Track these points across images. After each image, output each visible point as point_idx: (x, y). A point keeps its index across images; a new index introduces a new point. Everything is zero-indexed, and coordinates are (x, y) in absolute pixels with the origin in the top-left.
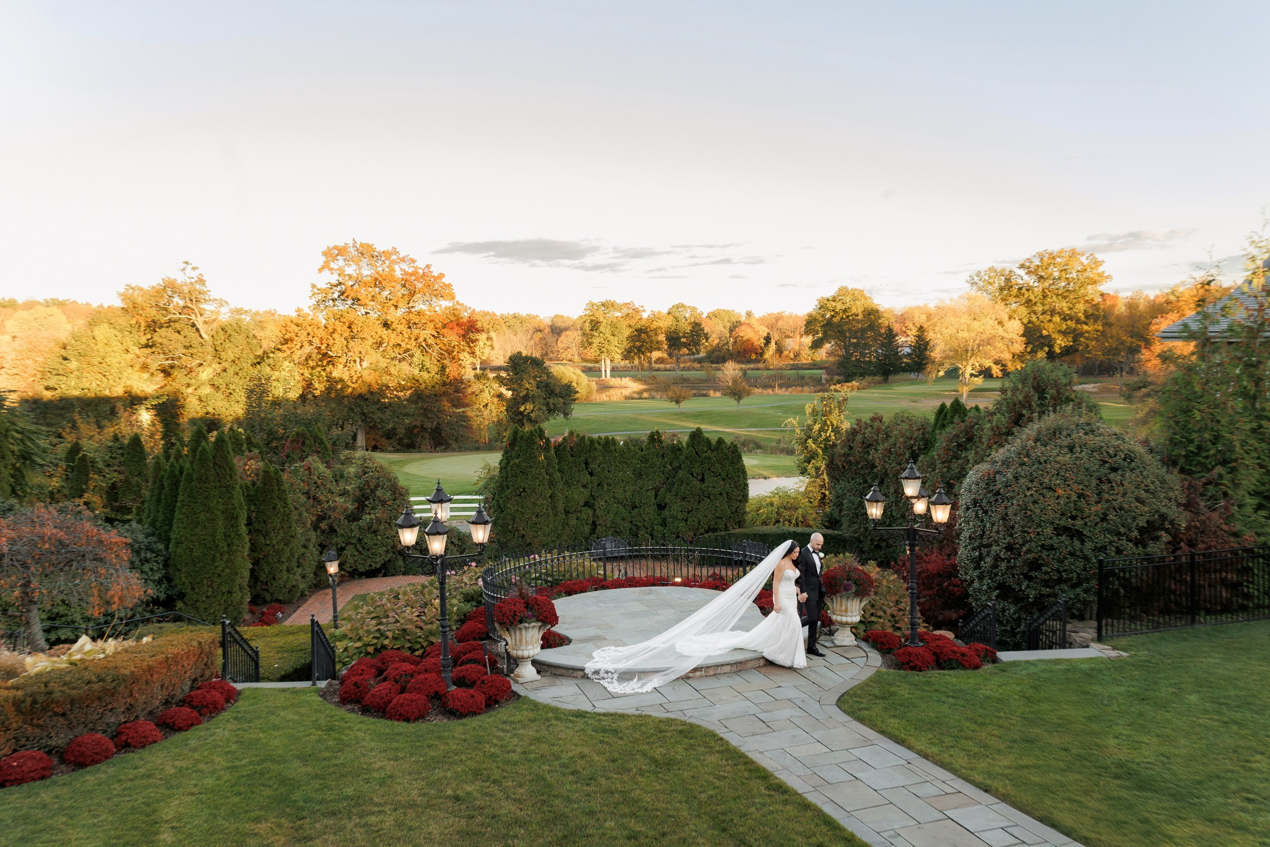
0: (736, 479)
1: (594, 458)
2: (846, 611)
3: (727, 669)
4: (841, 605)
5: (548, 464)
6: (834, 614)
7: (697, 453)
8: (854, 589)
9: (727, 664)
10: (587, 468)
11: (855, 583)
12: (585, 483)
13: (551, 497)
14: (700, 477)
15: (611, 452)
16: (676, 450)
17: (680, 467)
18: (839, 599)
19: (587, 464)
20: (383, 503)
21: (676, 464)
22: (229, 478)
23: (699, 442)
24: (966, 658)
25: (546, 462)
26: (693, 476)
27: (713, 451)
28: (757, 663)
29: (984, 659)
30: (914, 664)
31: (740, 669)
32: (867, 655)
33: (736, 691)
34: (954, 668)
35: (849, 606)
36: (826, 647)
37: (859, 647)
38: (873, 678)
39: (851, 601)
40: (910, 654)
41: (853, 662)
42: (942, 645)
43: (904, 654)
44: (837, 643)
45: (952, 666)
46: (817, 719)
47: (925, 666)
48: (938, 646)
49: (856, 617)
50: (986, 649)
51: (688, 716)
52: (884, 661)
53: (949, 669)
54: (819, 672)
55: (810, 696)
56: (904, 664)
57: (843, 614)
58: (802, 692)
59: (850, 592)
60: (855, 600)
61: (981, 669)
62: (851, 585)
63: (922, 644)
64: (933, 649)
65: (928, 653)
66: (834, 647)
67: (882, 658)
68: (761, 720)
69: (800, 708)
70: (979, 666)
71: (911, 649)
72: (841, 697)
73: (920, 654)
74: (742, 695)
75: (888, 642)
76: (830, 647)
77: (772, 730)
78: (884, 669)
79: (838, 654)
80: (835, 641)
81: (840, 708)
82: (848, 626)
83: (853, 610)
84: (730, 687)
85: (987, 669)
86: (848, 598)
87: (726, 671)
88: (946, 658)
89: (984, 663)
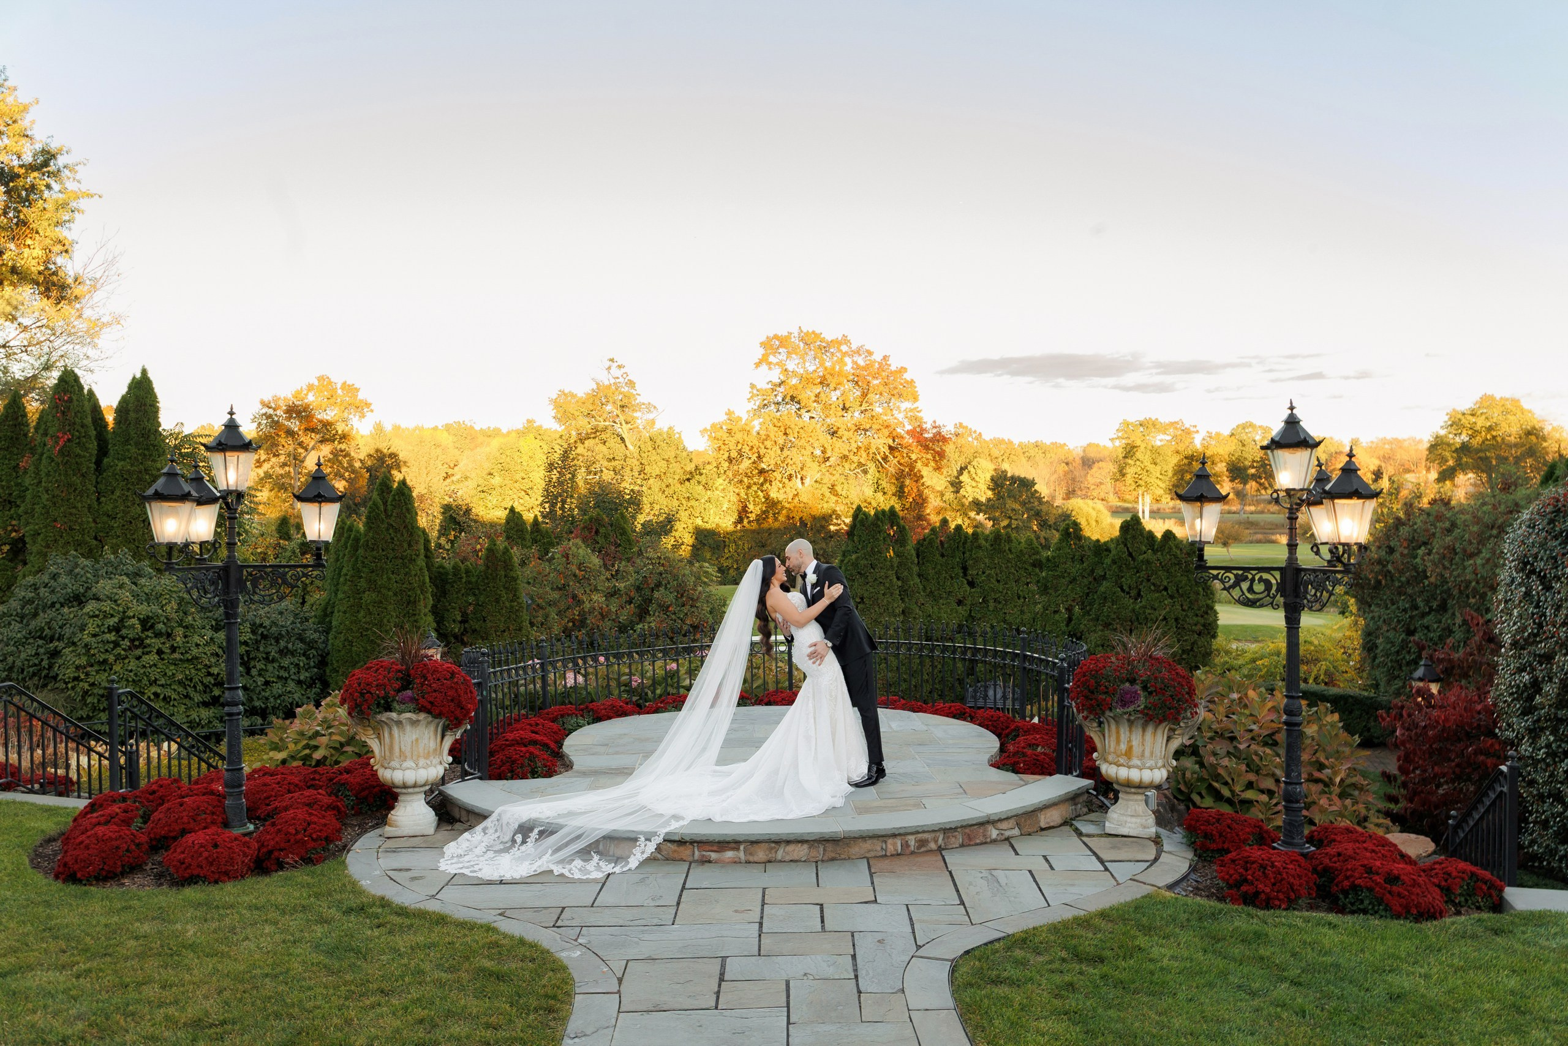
1: (976, 560)
2: (1129, 753)
3: (801, 851)
4: (1118, 741)
5: (900, 564)
6: (1106, 760)
7: (1130, 555)
8: (1142, 702)
9: (802, 842)
10: (965, 574)
11: (1145, 688)
12: (960, 597)
13: (903, 612)
14: (1133, 592)
15: (1001, 551)
16: (1100, 549)
17: (1104, 577)
18: (1113, 727)
19: (965, 569)
21: (1099, 572)
22: (405, 545)
23: (1133, 536)
24: (1395, 889)
25: (896, 561)
26: (1123, 590)
27: (1155, 551)
28: (878, 845)
29: (1466, 901)
30: (1251, 889)
31: (833, 855)
32: (1156, 859)
33: (763, 900)
34: (1365, 912)
35: (1135, 743)
36: (1080, 834)
37: (1157, 841)
38: (1118, 910)
39: (1140, 730)
40: (1247, 863)
41: (1106, 869)
42: (1350, 852)
43: (1233, 861)
44: (1110, 827)
45: (1361, 907)
46: (860, 992)
47: (1281, 896)
48: (1339, 854)
49: (1156, 771)
50: (1473, 874)
51: (580, 941)
52: (1193, 876)
53: (1353, 912)
54: (1003, 881)
55: (914, 932)
56: (1230, 886)
57: (1122, 761)
58: (911, 919)
59: (1131, 709)
60: (1150, 730)
61: (1435, 923)
62: (1136, 692)
63: (1313, 849)
64: (1327, 861)
65: (1300, 866)
66: (1100, 836)
67: (1193, 869)
68: (722, 974)
69: (854, 957)
70: (1435, 913)
71: (1256, 853)
72: (986, 944)
73: (1273, 866)
74: (762, 910)
75: (1221, 835)
76: (1088, 836)
77: (713, 1004)
78: (1169, 894)
79: (1091, 850)
80: (1107, 824)
81: (953, 970)
82: (1140, 791)
83: (1147, 753)
84: (764, 889)
85: (1453, 923)
86: (1131, 723)
87: (796, 858)
88: (1346, 883)
89: (1463, 910)
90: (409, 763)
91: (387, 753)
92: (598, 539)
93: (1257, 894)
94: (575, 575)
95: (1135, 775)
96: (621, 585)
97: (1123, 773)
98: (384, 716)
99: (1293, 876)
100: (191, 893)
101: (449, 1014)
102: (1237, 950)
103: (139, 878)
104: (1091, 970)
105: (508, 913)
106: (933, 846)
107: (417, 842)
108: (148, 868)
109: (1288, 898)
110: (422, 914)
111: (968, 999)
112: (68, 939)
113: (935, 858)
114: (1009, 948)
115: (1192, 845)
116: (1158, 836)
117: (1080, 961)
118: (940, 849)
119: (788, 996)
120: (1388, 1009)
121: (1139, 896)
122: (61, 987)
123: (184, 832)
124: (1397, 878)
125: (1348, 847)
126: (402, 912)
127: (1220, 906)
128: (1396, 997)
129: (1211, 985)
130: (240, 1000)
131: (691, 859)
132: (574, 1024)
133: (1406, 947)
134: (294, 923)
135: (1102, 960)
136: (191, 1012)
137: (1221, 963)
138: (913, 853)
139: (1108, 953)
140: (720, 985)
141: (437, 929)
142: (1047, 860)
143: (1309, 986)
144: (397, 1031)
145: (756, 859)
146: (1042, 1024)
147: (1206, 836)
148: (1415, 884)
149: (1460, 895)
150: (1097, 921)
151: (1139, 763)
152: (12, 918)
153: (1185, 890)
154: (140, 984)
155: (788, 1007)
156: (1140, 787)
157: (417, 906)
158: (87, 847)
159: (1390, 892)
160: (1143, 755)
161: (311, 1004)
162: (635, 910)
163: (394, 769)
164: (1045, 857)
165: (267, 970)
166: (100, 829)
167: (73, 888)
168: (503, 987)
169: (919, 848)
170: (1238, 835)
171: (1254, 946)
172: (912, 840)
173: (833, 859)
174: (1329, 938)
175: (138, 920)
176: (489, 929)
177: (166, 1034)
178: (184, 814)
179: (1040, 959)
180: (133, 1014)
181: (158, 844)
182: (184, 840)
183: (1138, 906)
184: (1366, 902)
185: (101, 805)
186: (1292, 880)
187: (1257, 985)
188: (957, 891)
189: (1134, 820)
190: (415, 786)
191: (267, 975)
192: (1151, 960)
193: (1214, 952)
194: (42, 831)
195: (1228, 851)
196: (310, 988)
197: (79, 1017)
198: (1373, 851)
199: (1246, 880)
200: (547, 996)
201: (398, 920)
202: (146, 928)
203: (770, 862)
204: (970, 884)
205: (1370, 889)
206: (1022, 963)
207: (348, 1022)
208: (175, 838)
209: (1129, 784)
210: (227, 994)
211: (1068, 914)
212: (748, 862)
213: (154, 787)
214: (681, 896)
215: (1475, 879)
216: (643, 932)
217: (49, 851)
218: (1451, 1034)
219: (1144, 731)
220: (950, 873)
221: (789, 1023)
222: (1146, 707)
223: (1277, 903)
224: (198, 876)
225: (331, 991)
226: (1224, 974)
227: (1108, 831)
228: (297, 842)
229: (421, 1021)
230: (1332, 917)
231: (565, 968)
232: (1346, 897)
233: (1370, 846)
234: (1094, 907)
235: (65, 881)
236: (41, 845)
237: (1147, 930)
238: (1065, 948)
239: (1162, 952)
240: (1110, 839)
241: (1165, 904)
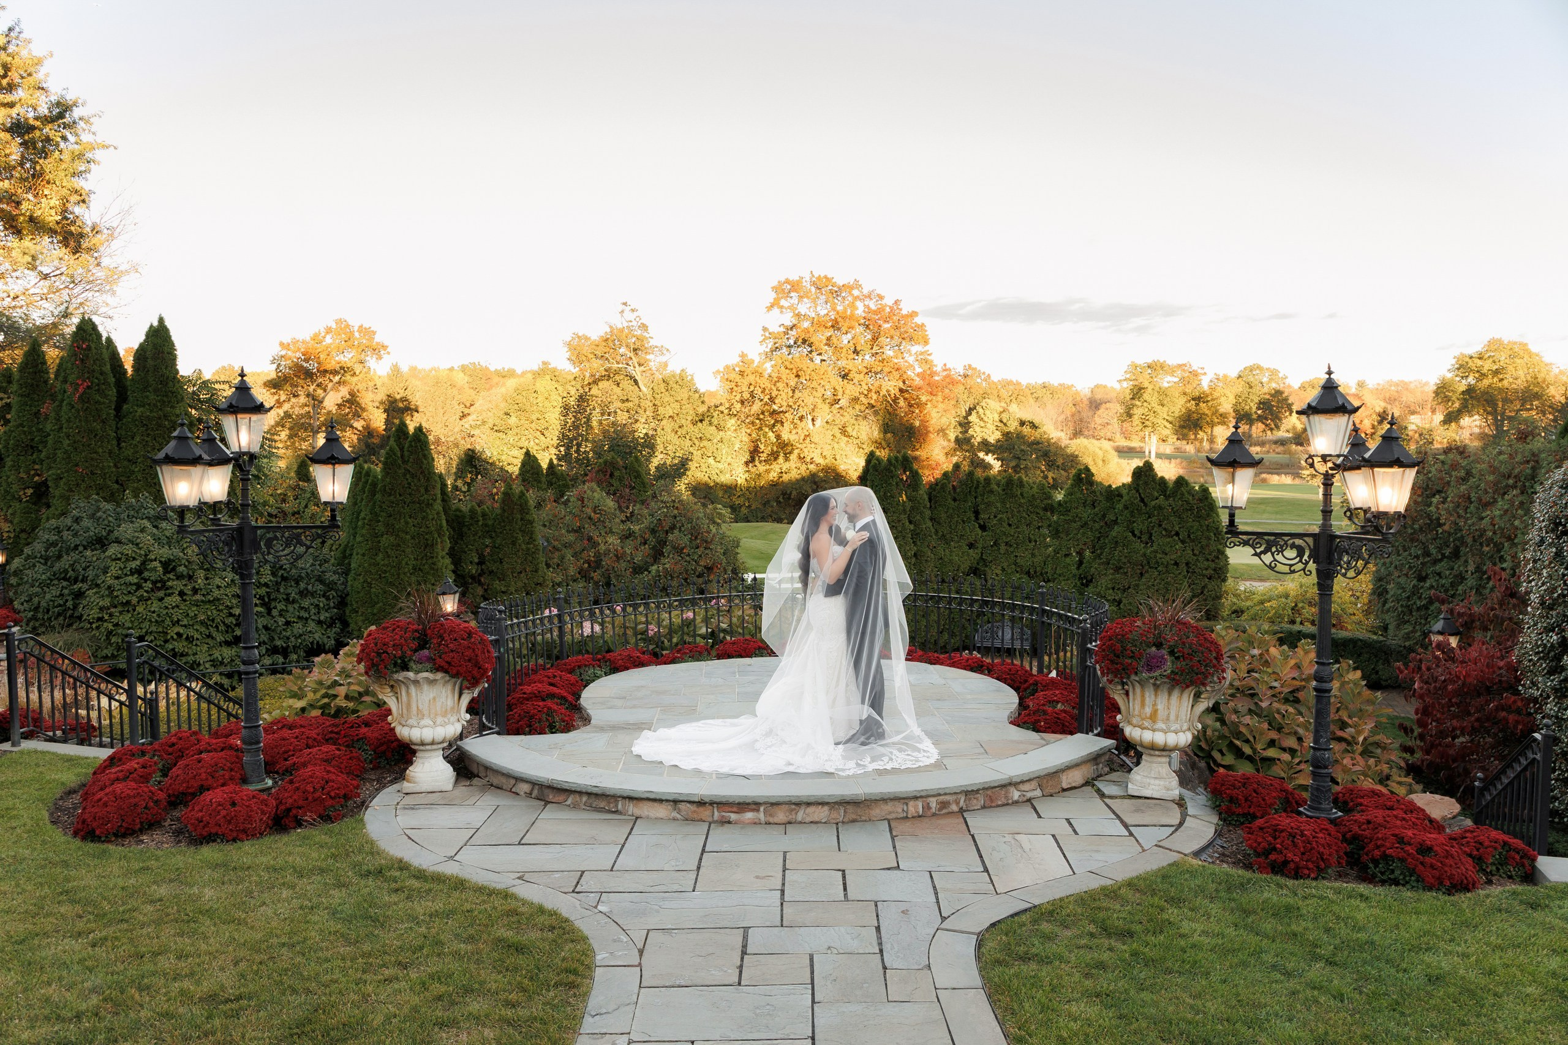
0: (1204, 542)
1: (989, 504)
2: (1153, 717)
3: (822, 813)
4: (1143, 704)
5: (912, 508)
6: (1129, 723)
7: (1142, 500)
8: (1169, 666)
9: (823, 804)
10: (977, 518)
11: (1172, 653)
12: (971, 540)
14: (1145, 537)
15: (1013, 496)
16: (1112, 494)
17: (1115, 522)
18: (1138, 690)
19: (977, 513)
20: (679, 550)
21: (1111, 517)
23: (1146, 483)
24: (1428, 860)
25: (909, 505)
26: (1134, 535)
27: (1167, 497)
28: (898, 809)
29: (1498, 869)
30: (1281, 858)
31: (854, 817)
32: (1181, 824)
33: (784, 865)
34: (1396, 882)
35: (1160, 707)
36: (1102, 795)
37: (1181, 803)
38: (1145, 879)
39: (1166, 695)
40: (1276, 831)
41: (1131, 834)
42: (1380, 820)
43: (1261, 829)
44: (1133, 789)
45: (1392, 876)
46: (885, 968)
47: (1311, 865)
48: (1369, 822)
49: (1181, 734)
50: (1505, 843)
51: (600, 908)
52: (1219, 842)
53: (1383, 882)
54: (1027, 846)
55: (938, 902)
56: (1258, 855)
57: (1146, 724)
58: (934, 887)
59: (1157, 674)
60: (1176, 693)
61: (1469, 895)
62: (1162, 657)
63: (1340, 814)
64: (1356, 828)
65: (1329, 835)
66: (1123, 797)
67: (1218, 834)
68: (744, 947)
69: (878, 929)
70: (1468, 885)
71: (1285, 821)
72: (1012, 916)
73: (1302, 835)
74: (784, 876)
75: (1246, 800)
76: (1111, 797)
77: (737, 980)
78: (1196, 862)
79: (1114, 813)
80: (1130, 785)
81: (979, 945)
82: (1164, 753)
83: (1172, 717)
84: (785, 853)
85: (1487, 896)
86: (1156, 687)
87: (817, 819)
88: (1377, 853)
89: (1494, 879)
90: (427, 721)
91: (405, 711)
92: (613, 481)
93: (1286, 863)
94: (590, 518)
95: (1159, 738)
96: (636, 528)
97: (1147, 736)
98: (401, 676)
99: (1323, 846)
100: (209, 852)
101: (468, 990)
102: (1268, 926)
103: (157, 835)
104: (1119, 946)
105: (527, 877)
106: (954, 808)
107: (434, 799)
108: (166, 824)
109: (1318, 867)
110: (438, 878)
111: (996, 979)
112: (88, 902)
113: (957, 821)
114: (1036, 921)
115: (1216, 808)
116: (1182, 798)
117: (1109, 935)
118: (962, 811)
119: (812, 972)
120: (1427, 993)
121: (1165, 864)
122: (76, 958)
123: (203, 789)
124: (1430, 849)
125: (1378, 815)
126: (421, 875)
127: (1248, 874)
128: (1435, 979)
129: (1244, 964)
130: (256, 973)
131: (710, 819)
132: (597, 999)
133: (1442, 923)
134: (311, 887)
135: (1131, 934)
136: (206, 987)
137: (1253, 939)
138: (934, 815)
139: (1138, 928)
140: (742, 959)
141: (456, 894)
142: (1070, 824)
143: (1344, 965)
144: (415, 1009)
145: (776, 820)
146: (1074, 1008)
147: (1232, 800)
148: (1448, 855)
149: (1493, 864)
150: (1123, 891)
151: (1164, 726)
152: (29, 879)
153: (1212, 857)
154: (155, 954)
155: (812, 984)
156: (1165, 750)
157: (436, 869)
158: (105, 805)
159: (1422, 863)
160: (1168, 719)
161: (328, 977)
162: (654, 875)
163: (412, 727)
164: (1068, 820)
165: (284, 939)
166: (119, 787)
167: (91, 847)
168: (521, 960)
169: (940, 809)
170: (1264, 800)
171: (1286, 920)
172: (933, 803)
173: (854, 821)
174: (1363, 913)
175: (154, 882)
176: (506, 895)
177: (181, 1010)
178: (203, 770)
179: (1068, 933)
180: (148, 988)
181: (177, 800)
182: (202, 798)
183: (1165, 875)
184: (1397, 872)
185: (120, 760)
186: (1322, 850)
187: (1292, 964)
188: (981, 856)
189: (1157, 782)
190: (433, 743)
191: (284, 944)
192: (1182, 936)
193: (1245, 927)
194: (63, 783)
195: (1254, 817)
196: (327, 960)
197: (94, 990)
198: (1404, 819)
199: (1275, 849)
200: (568, 971)
201: (415, 884)
202: (163, 891)
203: (790, 823)
204: (994, 849)
205: (1402, 860)
206: (1048, 938)
207: (365, 997)
208: (194, 795)
209: (1153, 747)
210: (243, 965)
211: (1095, 883)
212: (768, 823)
213: (174, 740)
214: (701, 859)
215: (1507, 848)
216: (664, 899)
217: (69, 804)
218: (1495, 1022)
219: (1170, 694)
220: (973, 836)
221: (813, 1002)
222: (1172, 672)
223: (1306, 872)
224: (217, 834)
225: (349, 963)
226: (1258, 953)
227: (1131, 792)
228: (315, 800)
229: (440, 998)
230: (1363, 888)
231: (585, 939)
232: (1376, 866)
233: (1401, 814)
234: (1122, 874)
235: (84, 839)
236: (61, 798)
237: (1176, 901)
238: (1093, 921)
239: (1193, 927)
240: (1134, 801)
241: (1193, 873)
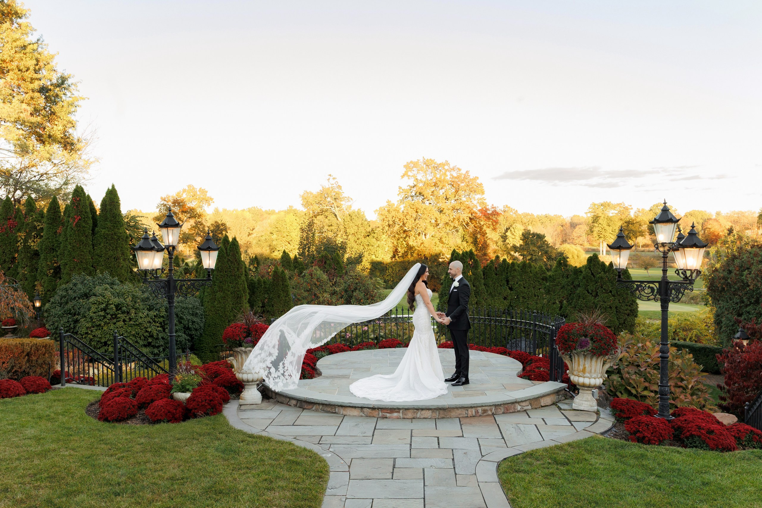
1: (514, 277)
2: (584, 371)
3: (428, 414)
4: (579, 365)
5: (475, 279)
6: (573, 374)
7: (592, 274)
8: (590, 346)
9: (429, 409)
10: (508, 284)
11: (592, 340)
12: (505, 295)
13: (476, 303)
14: (594, 294)
15: (526, 272)
16: (577, 271)
17: (579, 286)
18: (576, 358)
19: (508, 281)
21: (576, 283)
22: (236, 270)
23: (594, 265)
24: (711, 436)
25: (473, 277)
26: (588, 292)
27: (605, 272)
28: (464, 412)
29: (748, 443)
30: (641, 435)
31: (443, 416)
32: (596, 421)
33: (411, 435)
34: (696, 447)
35: (587, 366)
36: (560, 409)
37: (597, 413)
38: (576, 443)
39: (590, 360)
40: (640, 423)
41: (572, 425)
42: (691, 419)
43: (633, 422)
44: (575, 406)
45: (695, 445)
46: (456, 474)
47: (656, 439)
48: (686, 420)
49: (597, 379)
50: (752, 431)
51: (330, 450)
52: (614, 429)
53: (689, 448)
54: (522, 429)
55: (480, 450)
56: (631, 434)
57: (581, 374)
58: (479, 444)
59: (585, 349)
60: (594, 359)
61: (731, 453)
62: (587, 341)
63: (673, 418)
64: (679, 423)
65: (665, 425)
66: (570, 410)
67: (614, 426)
68: (394, 465)
69: (453, 459)
70: (731, 448)
71: (644, 418)
72: (514, 456)
73: (652, 425)
74: (411, 439)
75: (628, 411)
76: (564, 410)
77: (391, 477)
78: (601, 437)
79: (565, 416)
80: (573, 405)
81: (498, 466)
82: (589, 389)
83: (593, 371)
84: (412, 430)
85: (739, 453)
86: (585, 356)
87: (426, 417)
88: (688, 434)
89: (746, 448)
92: (326, 266)
93: (644, 438)
94: (316, 284)
95: (587, 381)
96: (337, 289)
97: (581, 380)
98: (239, 350)
99: (662, 430)
100: (157, 426)
101: (277, 477)
102: (632, 462)
103: (134, 420)
104: (562, 468)
105: (297, 438)
106: (490, 413)
107: (253, 407)
108: (138, 416)
109: (659, 440)
110: (260, 437)
111: (505, 478)
112: (111, 444)
113: (491, 418)
114: (524, 458)
115: (614, 415)
116: (598, 411)
117: (557, 464)
118: (493, 414)
119: (424, 475)
120: (701, 489)
121: (587, 437)
122: (113, 463)
123: (152, 401)
124: (713, 431)
125: (690, 417)
126: (251, 436)
127: (625, 442)
128: (705, 484)
129: (618, 476)
130: (188, 470)
131: (378, 416)
132: (331, 483)
133: (713, 463)
134: (206, 439)
135: (567, 464)
136: (168, 475)
137: (623, 466)
138: (480, 416)
139: (571, 461)
140: (393, 470)
141: (267, 444)
142: (544, 420)
143: (664, 478)
144: (256, 483)
145: (407, 417)
146: (538, 489)
147: (621, 411)
148: (721, 434)
149: (745, 441)
150: (566, 447)
151: (589, 375)
152: (85, 436)
153: (610, 436)
154: (145, 463)
155: (424, 479)
156: (589, 387)
157: (258, 434)
158: (112, 406)
159: (709, 438)
160: (591, 372)
161: (219, 472)
162: (354, 438)
163: (243, 373)
164: (543, 419)
165: (197, 458)
166: (117, 399)
167: (107, 424)
168: (298, 467)
169: (483, 413)
170: (637, 411)
171: (640, 460)
172: (480, 410)
173: (443, 418)
174: (676, 457)
175: (138, 437)
176: (290, 444)
177: (160, 482)
178: (152, 392)
179: (538, 463)
180: (145, 474)
181: (142, 406)
182: (153, 404)
183: (586, 442)
184: (697, 443)
185: (114, 389)
186: (661, 431)
187: (640, 476)
188: (501, 433)
189: (586, 403)
190: (253, 381)
191: (198, 460)
192: (590, 464)
193: (621, 462)
194: (89, 400)
195: (632, 418)
196: (217, 466)
197: (122, 475)
198: (703, 419)
199: (639, 431)
200: (318, 471)
201: (250, 439)
202: (143, 440)
203: (414, 418)
204: (507, 430)
205: (699, 437)
206: (531, 464)
207: (235, 479)
208: (149, 404)
209: (584, 386)
210: (182, 468)
211: (553, 444)
212: (404, 418)
213: (136, 381)
214: (374, 432)
215: (753, 433)
216: (358, 447)
217: (93, 408)
218: (730, 500)
219: (591, 359)
220: (498, 425)
221: (424, 485)
222: (592, 348)
223: (654, 442)
224: (161, 420)
225: (226, 467)
226: (624, 471)
227: (574, 408)
228: (202, 405)
229: (266, 480)
230: (680, 449)
231: (325, 461)
232: (688, 440)
233: (701, 417)
234: (565, 441)
235: (104, 421)
236: (89, 407)
237: (590, 452)
238: (551, 458)
239: (595, 461)
240: (575, 412)
241: (599, 441)
